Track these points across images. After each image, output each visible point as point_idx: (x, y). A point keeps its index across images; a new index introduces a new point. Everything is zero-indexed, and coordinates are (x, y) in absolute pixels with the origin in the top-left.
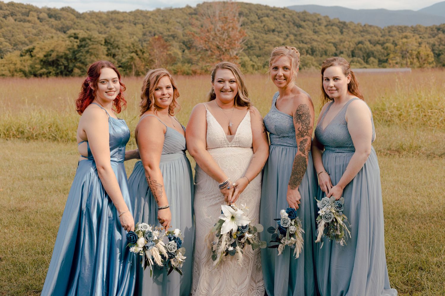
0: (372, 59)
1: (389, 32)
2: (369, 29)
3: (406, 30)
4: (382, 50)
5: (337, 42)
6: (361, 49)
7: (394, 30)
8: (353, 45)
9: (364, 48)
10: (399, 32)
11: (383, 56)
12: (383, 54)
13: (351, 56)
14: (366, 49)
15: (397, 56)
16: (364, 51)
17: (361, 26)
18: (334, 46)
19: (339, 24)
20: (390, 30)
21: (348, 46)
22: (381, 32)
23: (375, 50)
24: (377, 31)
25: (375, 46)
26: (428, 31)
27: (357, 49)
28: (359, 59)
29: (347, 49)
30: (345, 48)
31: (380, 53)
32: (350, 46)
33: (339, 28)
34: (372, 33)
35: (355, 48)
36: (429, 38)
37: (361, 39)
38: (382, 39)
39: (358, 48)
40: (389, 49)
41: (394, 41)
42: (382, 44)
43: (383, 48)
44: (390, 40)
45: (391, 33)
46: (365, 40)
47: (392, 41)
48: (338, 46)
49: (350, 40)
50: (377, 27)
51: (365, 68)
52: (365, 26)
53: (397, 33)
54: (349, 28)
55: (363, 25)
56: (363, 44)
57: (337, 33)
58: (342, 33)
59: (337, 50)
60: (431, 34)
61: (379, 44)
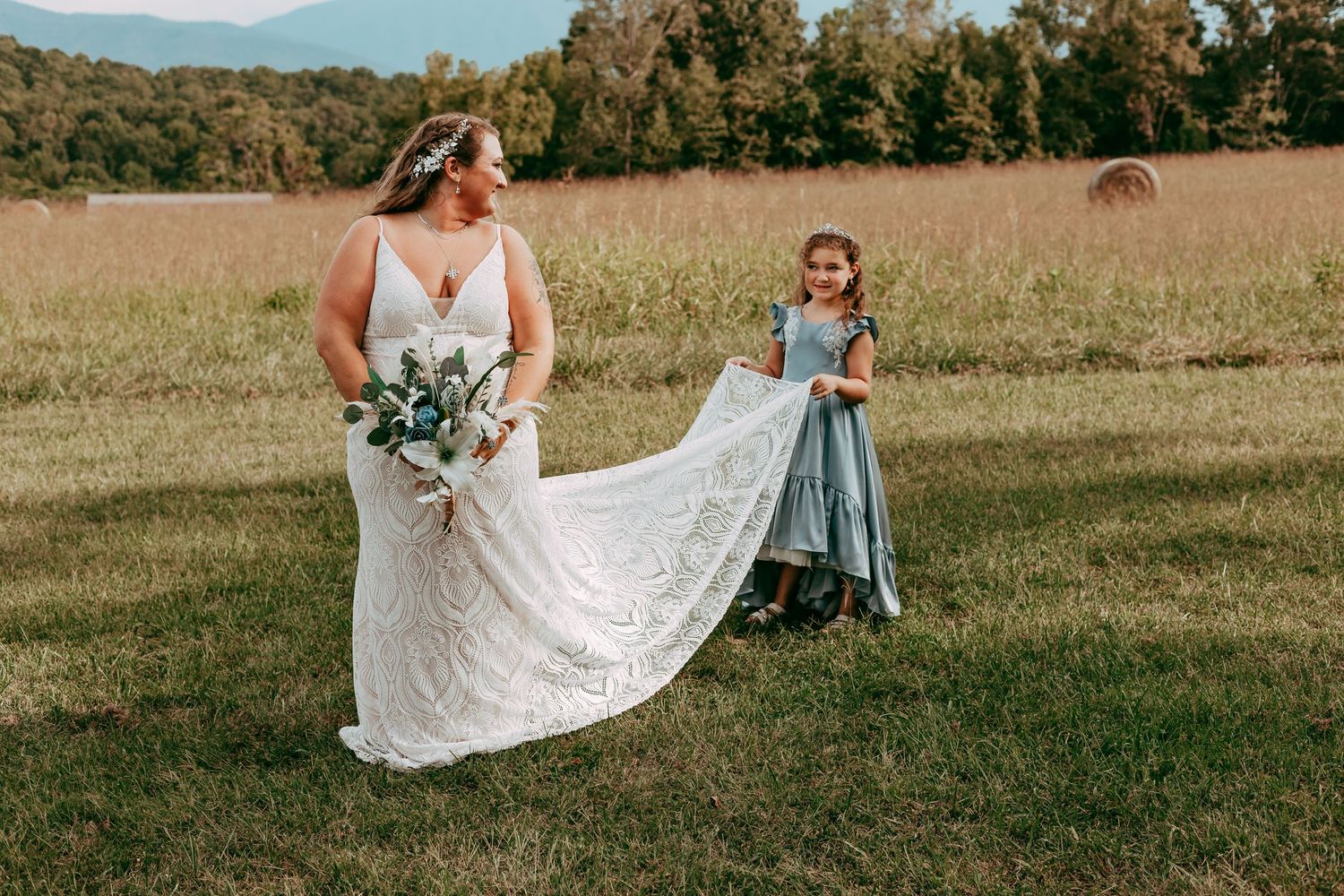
0: (132, 165)
1: (177, 86)
2: (113, 74)
3: (226, 82)
4: (163, 141)
5: (19, 113)
6: (94, 136)
7: (191, 81)
8: (68, 124)
9: (105, 132)
10: (207, 87)
11: (167, 159)
12: (165, 151)
13: (66, 157)
14: (110, 136)
15: (219, 156)
16: (105, 143)
17: (88, 64)
18: (9, 123)
19: (17, 56)
20: (178, 77)
21: (52, 126)
22: (153, 87)
23: (139, 141)
24: (139, 81)
25: (138, 126)
26: (291, 86)
27: (82, 135)
28: (93, 166)
29: (50, 135)
30: (45, 130)
31: (156, 150)
32: (60, 124)
33: (17, 67)
34: (126, 89)
35: (76, 132)
36: (295, 106)
37: (92, 104)
38: (158, 105)
39: (85, 131)
40: (182, 136)
41: (194, 114)
42: (162, 122)
43: (165, 135)
44: (182, 109)
45: (183, 90)
46: (107, 109)
47: (188, 113)
48: (24, 125)
49: (58, 106)
50: (138, 69)
51: (116, 192)
52: (99, 63)
53: (201, 90)
54: (51, 69)
55: (93, 60)
56: (101, 121)
57: (12, 85)
58: (29, 83)
59: (18, 137)
60: (297, 96)
61: (151, 121)
